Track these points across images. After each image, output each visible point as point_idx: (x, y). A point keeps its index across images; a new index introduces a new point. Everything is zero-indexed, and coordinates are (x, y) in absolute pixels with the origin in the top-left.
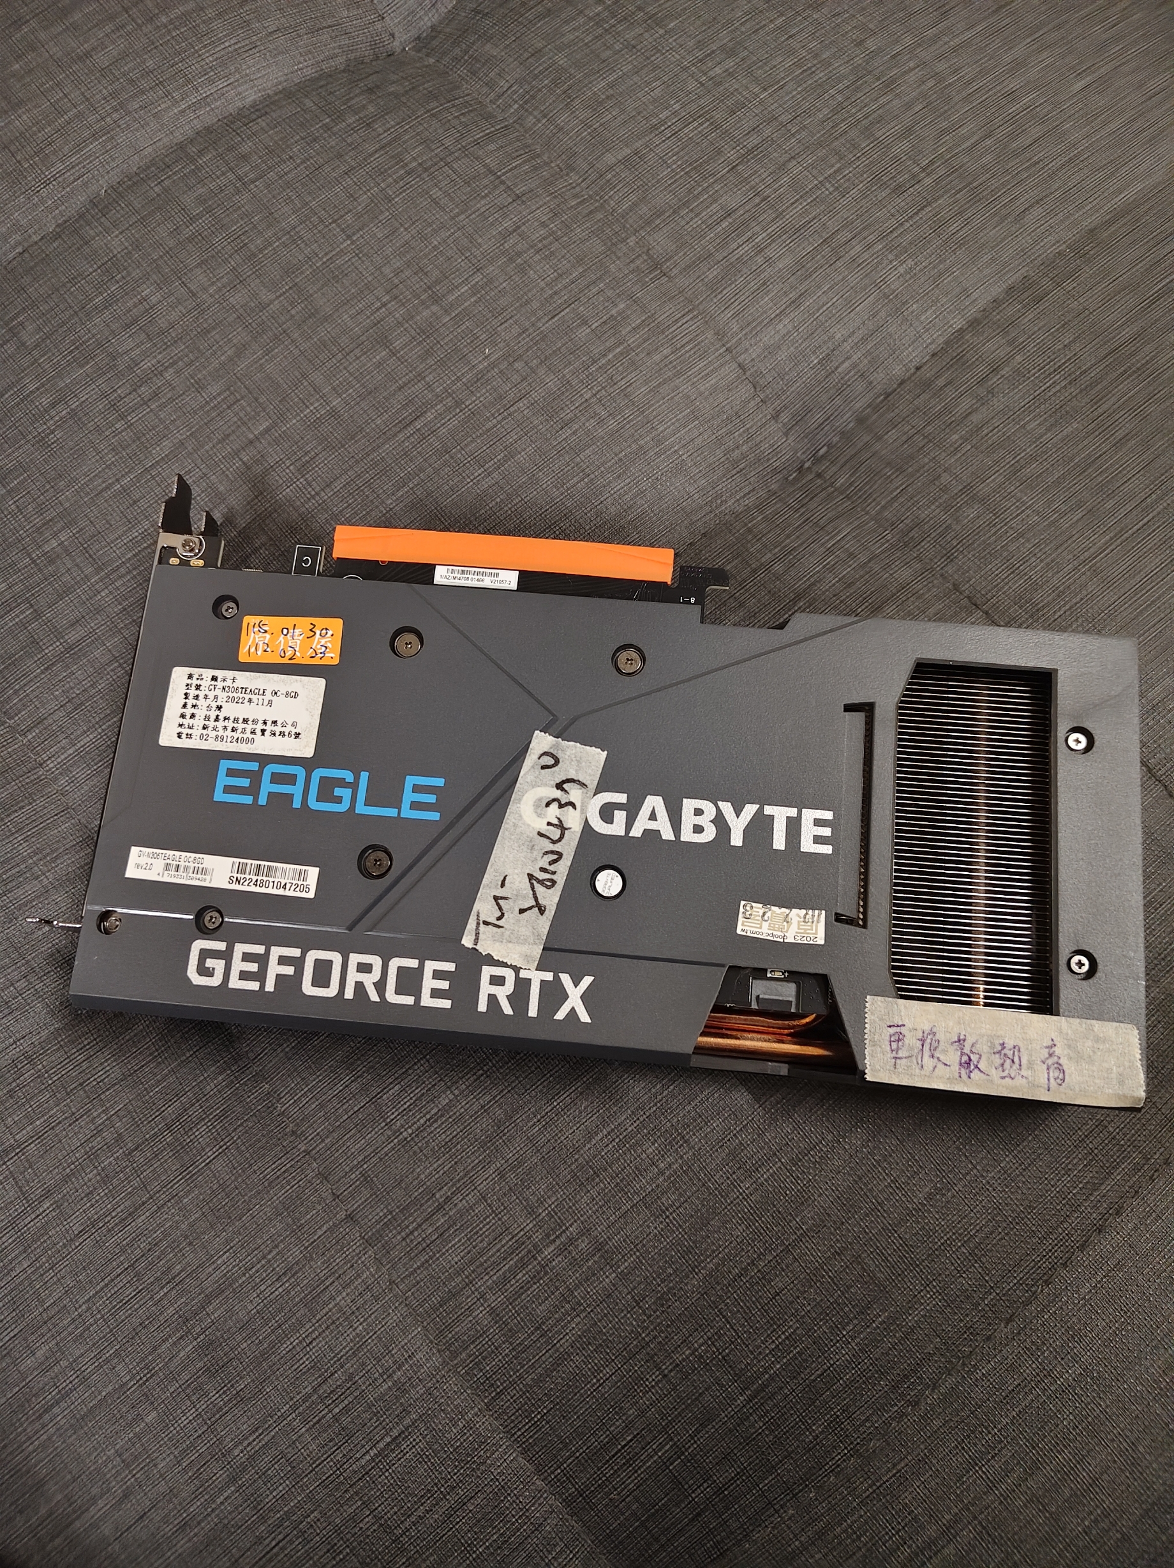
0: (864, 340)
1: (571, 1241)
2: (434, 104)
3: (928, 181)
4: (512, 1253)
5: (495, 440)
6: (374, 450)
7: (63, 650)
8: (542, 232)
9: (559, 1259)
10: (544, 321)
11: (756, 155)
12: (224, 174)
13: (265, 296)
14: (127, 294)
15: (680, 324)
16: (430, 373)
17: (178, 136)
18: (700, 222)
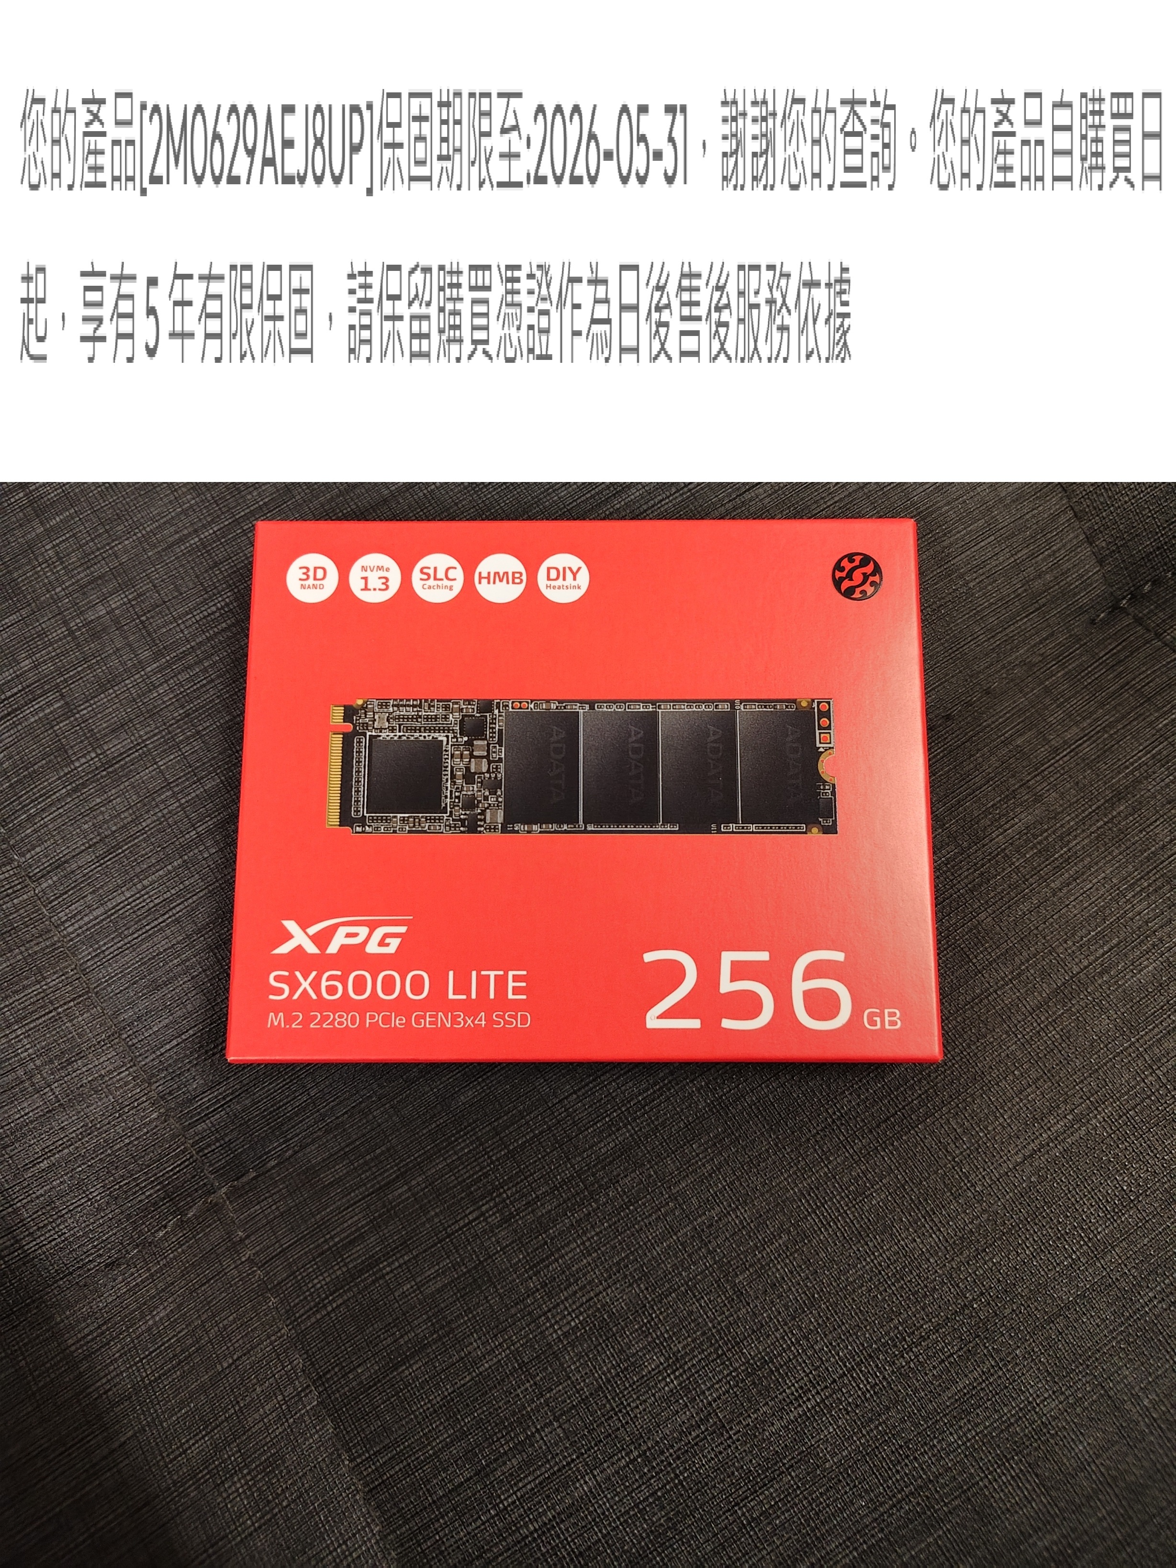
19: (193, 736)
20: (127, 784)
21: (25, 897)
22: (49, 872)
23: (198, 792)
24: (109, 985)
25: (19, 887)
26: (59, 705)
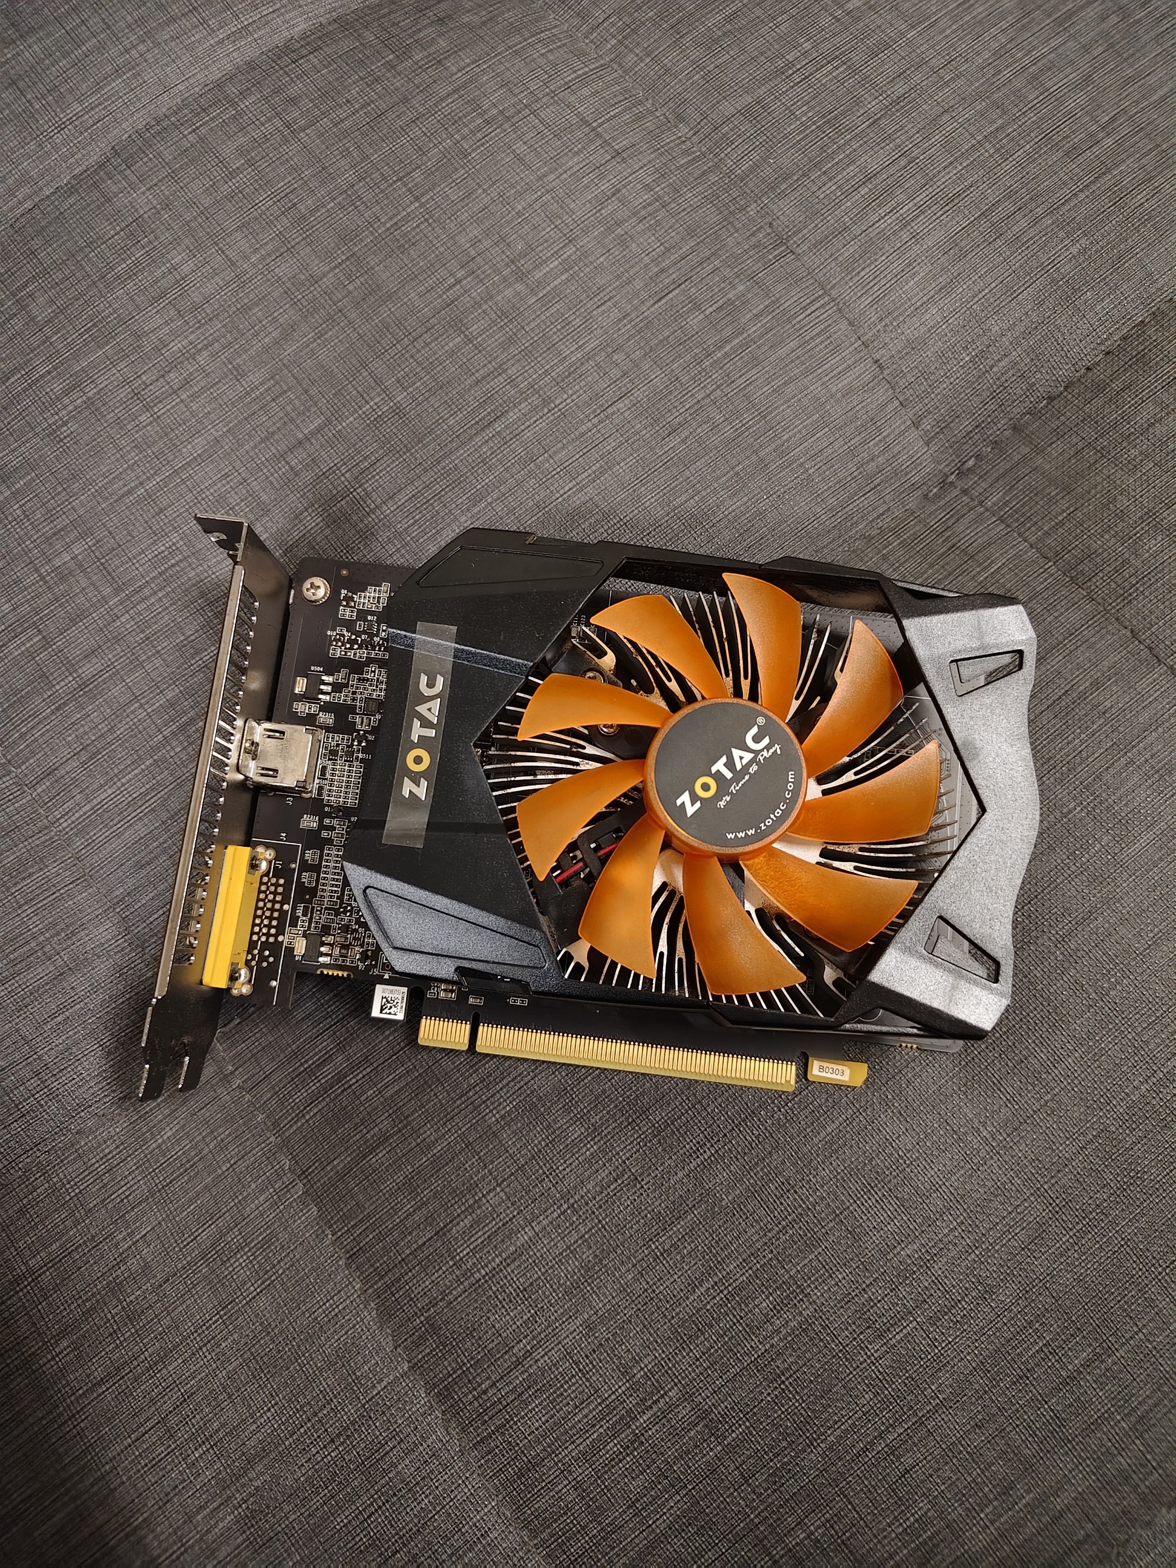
0: (1027, 333)
1: (671, 1407)
2: (518, 38)
3: (1109, 141)
4: (602, 1420)
5: (589, 447)
6: (445, 456)
7: (76, 686)
8: (646, 197)
9: (657, 1427)
10: (648, 304)
11: (903, 107)
12: (270, 120)
13: (318, 267)
14: (154, 261)
15: (809, 312)
16: (513, 365)
17: (215, 74)
18: (834, 188)
19: (154, 655)
20: (101, 700)
21: (24, 801)
22: (42, 780)
23: (161, 702)
24: (102, 868)
25: (18, 793)
26: (37, 639)
